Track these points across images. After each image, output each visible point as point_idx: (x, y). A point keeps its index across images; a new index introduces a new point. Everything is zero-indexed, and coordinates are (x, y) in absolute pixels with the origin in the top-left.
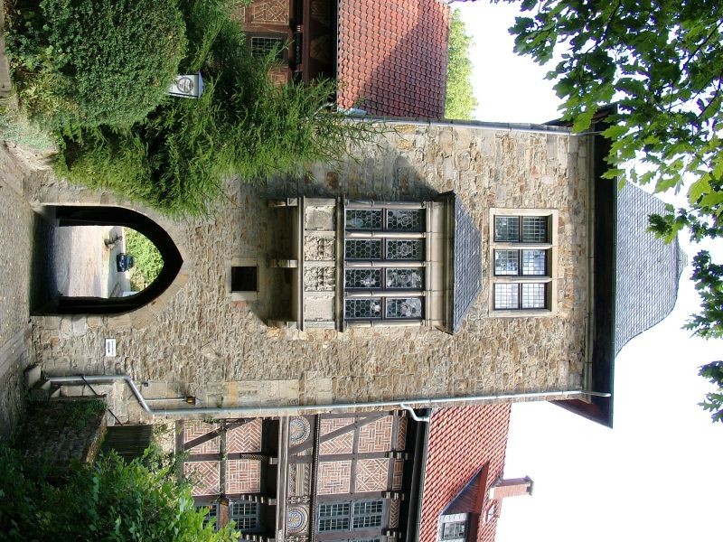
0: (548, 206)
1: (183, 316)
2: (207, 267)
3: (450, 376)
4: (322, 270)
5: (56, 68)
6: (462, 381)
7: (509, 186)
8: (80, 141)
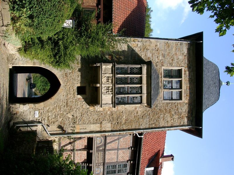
0: (181, 66)
1: (61, 103)
2: (69, 87)
3: (150, 122)
4: (108, 87)
5: (27, 16)
6: (153, 124)
7: (168, 59)
8: (31, 43)
